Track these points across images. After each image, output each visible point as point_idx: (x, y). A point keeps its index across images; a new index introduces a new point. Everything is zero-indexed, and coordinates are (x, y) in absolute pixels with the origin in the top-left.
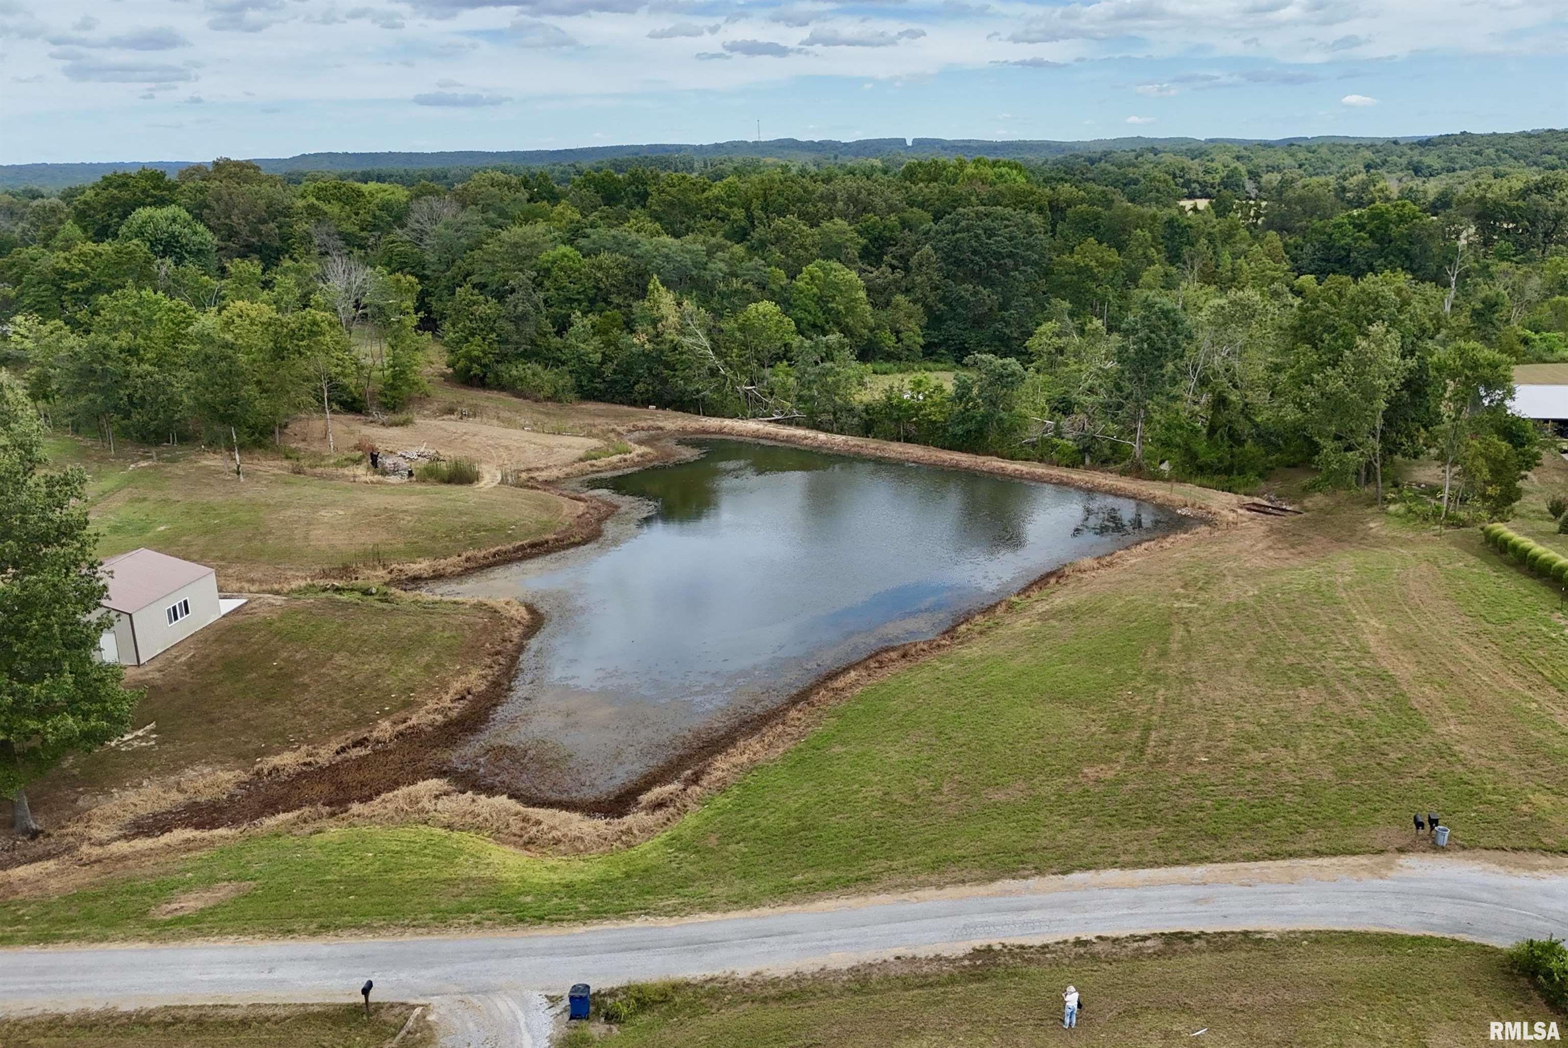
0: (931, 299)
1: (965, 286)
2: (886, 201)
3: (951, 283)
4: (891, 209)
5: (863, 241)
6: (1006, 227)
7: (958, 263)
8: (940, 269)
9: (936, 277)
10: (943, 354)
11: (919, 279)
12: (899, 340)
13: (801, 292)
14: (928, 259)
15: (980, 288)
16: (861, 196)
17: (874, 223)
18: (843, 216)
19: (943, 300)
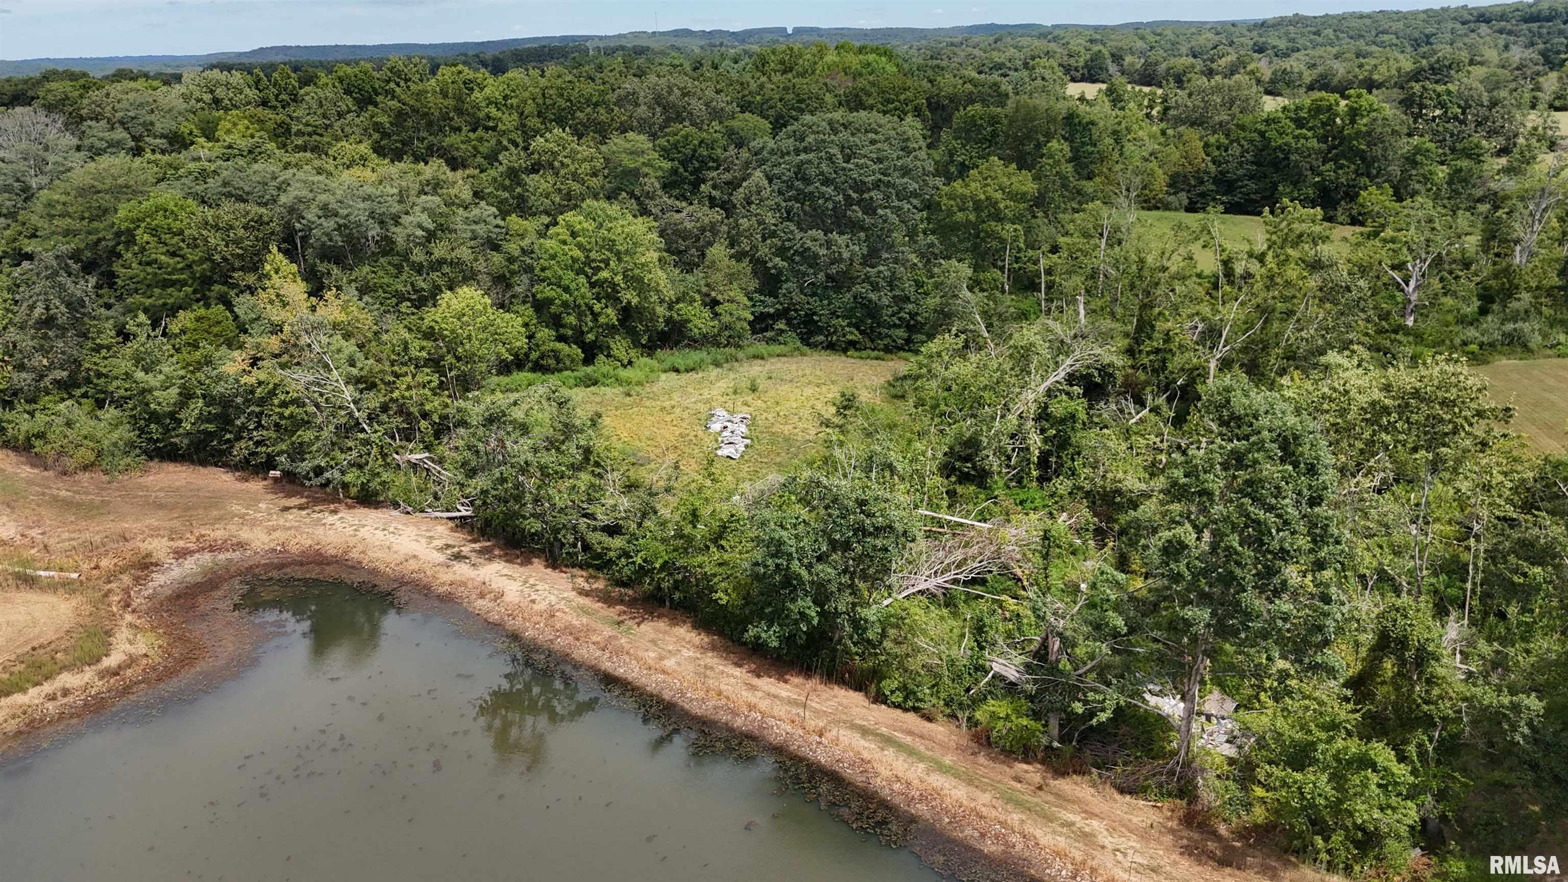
0: (763, 251)
1: (813, 233)
2: (707, 105)
3: (793, 227)
4: (717, 114)
5: (667, 165)
6: (873, 142)
7: (802, 197)
8: (778, 207)
9: (770, 219)
10: (782, 331)
11: (744, 223)
12: (716, 315)
13: (553, 257)
14: (759, 193)
15: (834, 235)
16: (671, 98)
17: (686, 137)
18: (643, 126)
19: (781, 252)
